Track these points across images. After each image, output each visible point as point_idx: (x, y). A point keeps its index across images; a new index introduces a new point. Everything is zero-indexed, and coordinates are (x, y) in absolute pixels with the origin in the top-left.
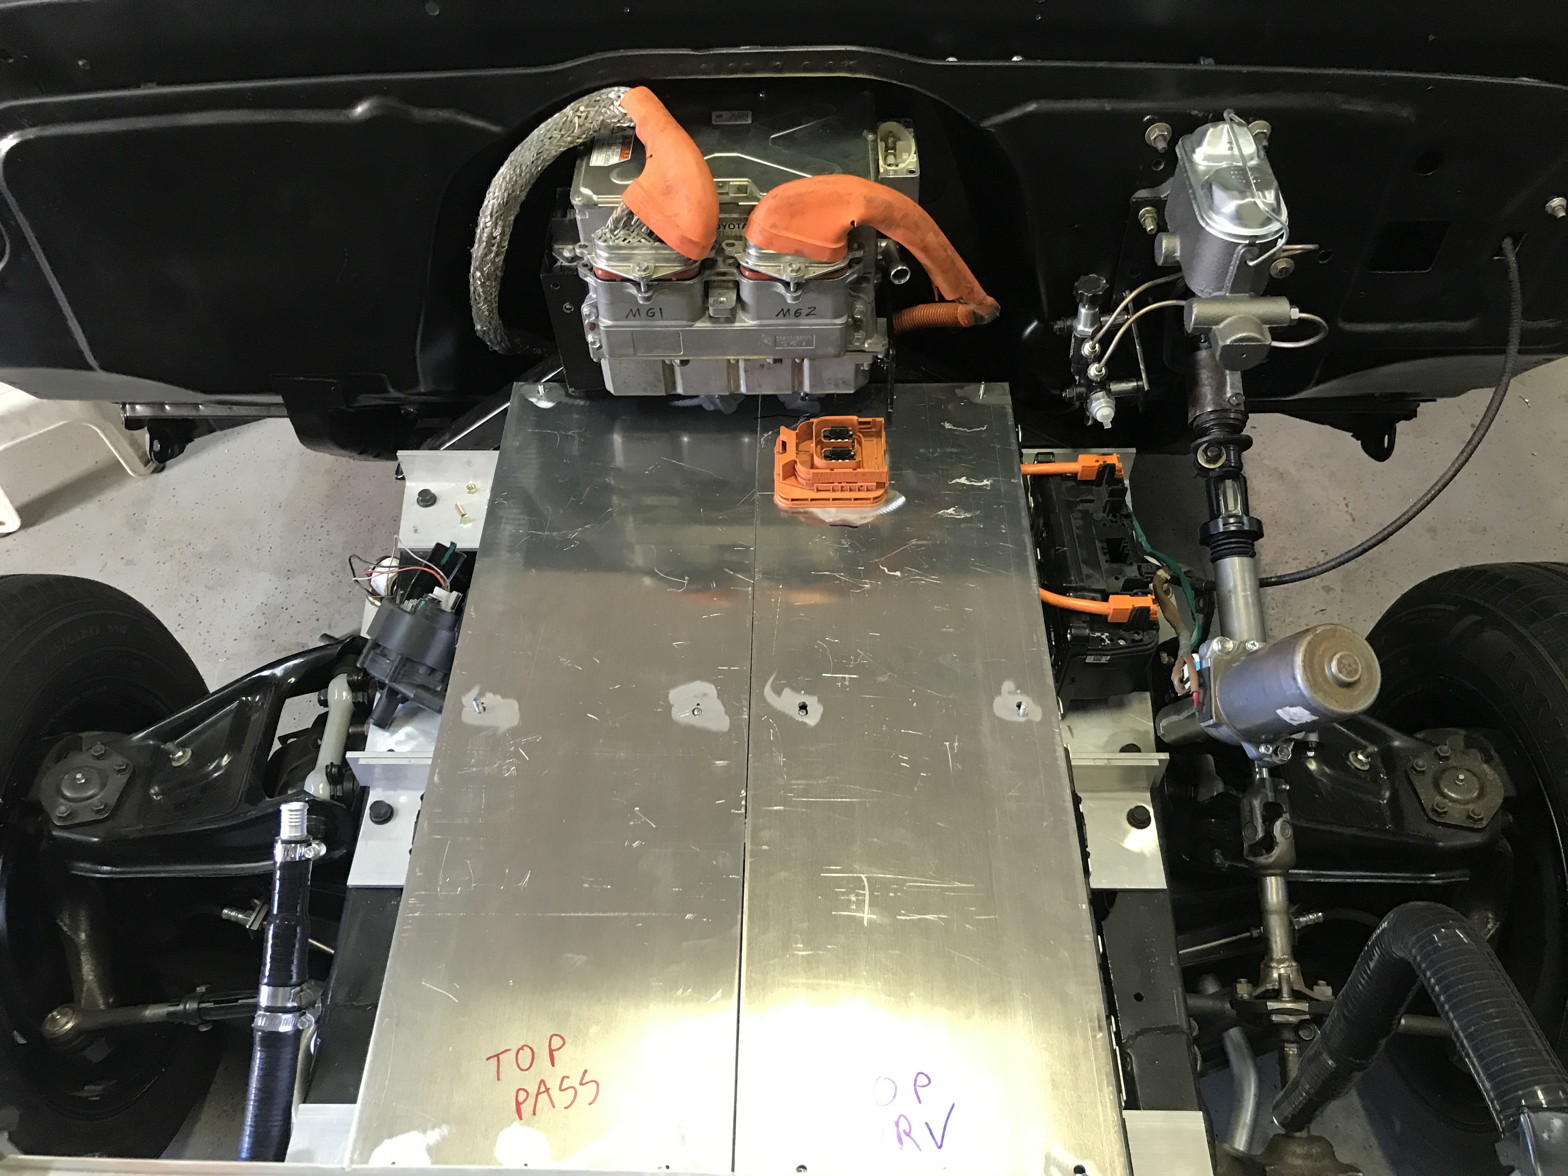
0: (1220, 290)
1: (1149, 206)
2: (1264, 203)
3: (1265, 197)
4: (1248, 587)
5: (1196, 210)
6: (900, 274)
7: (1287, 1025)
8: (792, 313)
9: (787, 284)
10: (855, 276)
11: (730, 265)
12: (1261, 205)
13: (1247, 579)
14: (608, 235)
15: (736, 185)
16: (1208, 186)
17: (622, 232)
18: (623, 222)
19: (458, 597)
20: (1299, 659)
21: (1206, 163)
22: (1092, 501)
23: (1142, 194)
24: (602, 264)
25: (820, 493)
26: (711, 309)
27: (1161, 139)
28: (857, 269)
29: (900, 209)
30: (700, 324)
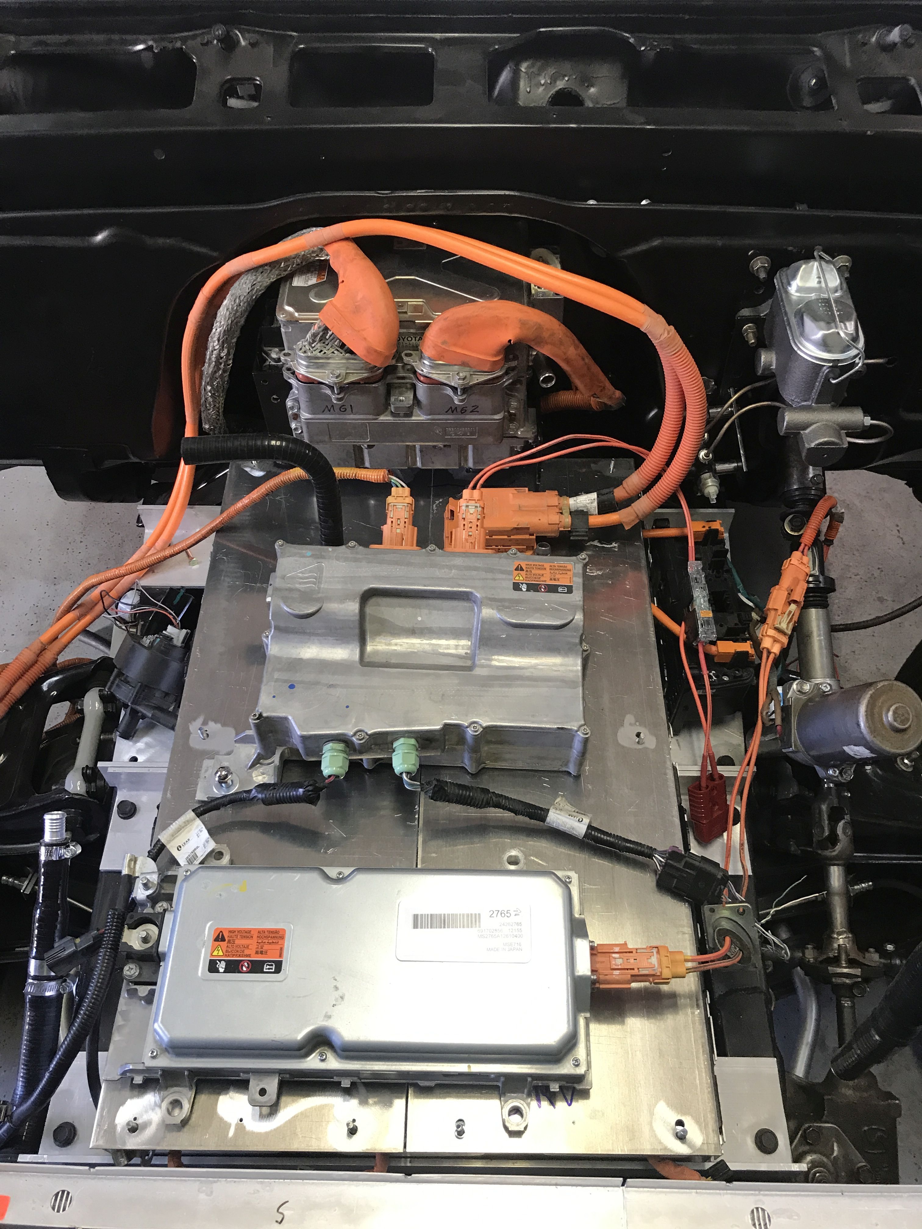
0: (807, 400)
1: (750, 323)
2: (845, 333)
3: (846, 328)
4: (822, 632)
5: (790, 335)
6: (547, 380)
7: (844, 985)
8: (459, 410)
9: (454, 389)
10: (511, 381)
11: (408, 370)
12: (842, 335)
13: (821, 626)
14: (307, 347)
15: (412, 305)
16: (800, 315)
17: (319, 345)
18: (319, 336)
19: (187, 633)
20: (862, 709)
21: (798, 294)
23: (745, 312)
24: (302, 371)
26: (392, 406)
27: (762, 269)
28: (512, 374)
29: (547, 329)
30: (383, 418)
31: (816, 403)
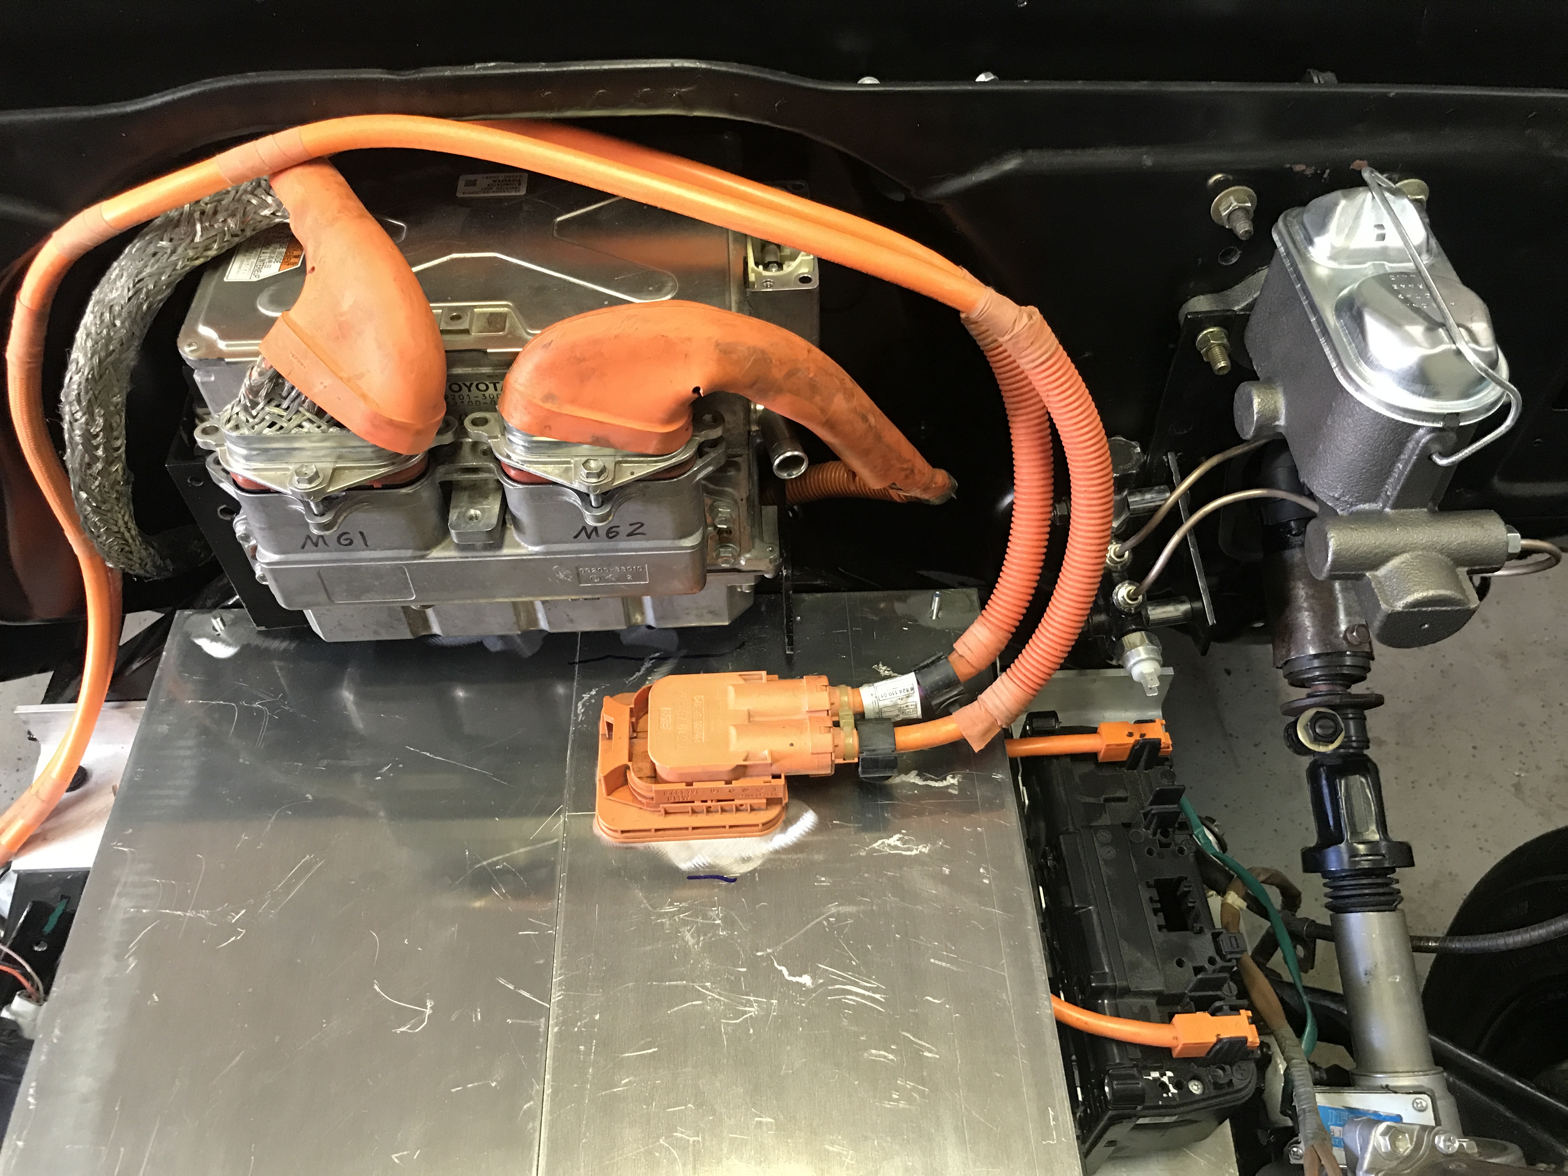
0: (1373, 499)
1: (1215, 326)
3: (1472, 338)
4: (1396, 965)
6: (791, 463)
8: (602, 532)
9: (583, 495)
10: (710, 469)
11: (482, 453)
12: (1467, 354)
13: (1395, 952)
14: (243, 416)
15: (484, 314)
16: (1350, 313)
17: (266, 411)
18: (263, 393)
21: (1334, 265)
22: (1124, 800)
23: (1200, 304)
24: (242, 467)
25: (671, 818)
26: (454, 529)
27: (1240, 214)
28: (713, 455)
29: (782, 363)
30: (438, 554)
31: (1394, 507)
